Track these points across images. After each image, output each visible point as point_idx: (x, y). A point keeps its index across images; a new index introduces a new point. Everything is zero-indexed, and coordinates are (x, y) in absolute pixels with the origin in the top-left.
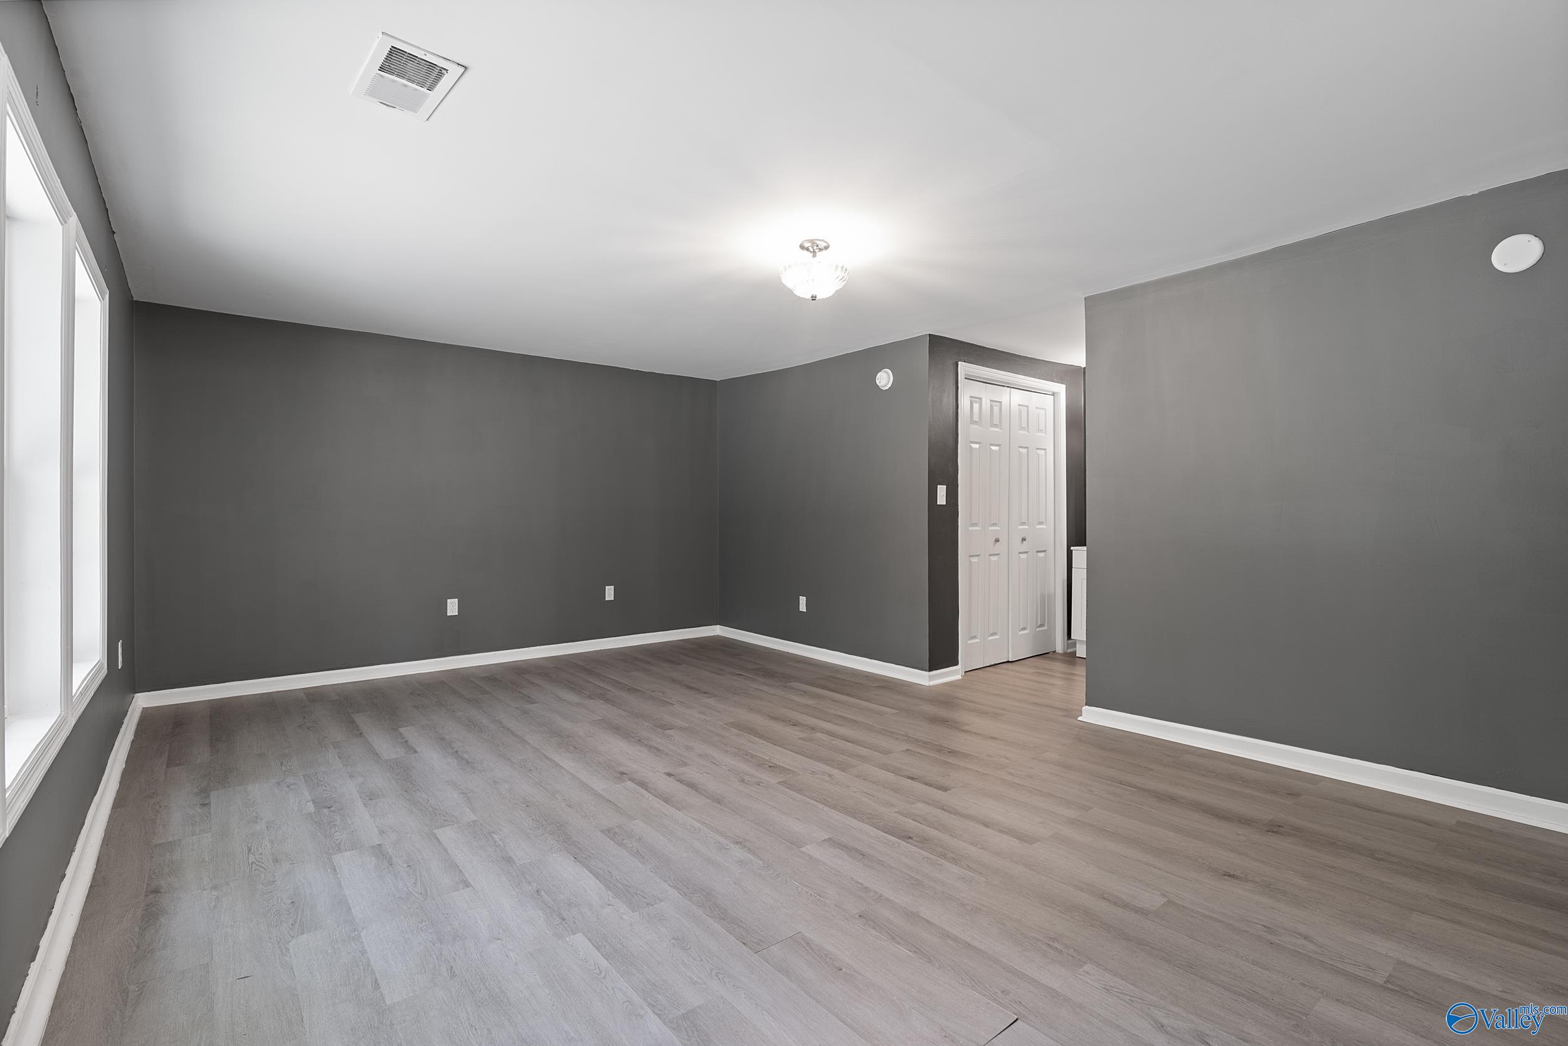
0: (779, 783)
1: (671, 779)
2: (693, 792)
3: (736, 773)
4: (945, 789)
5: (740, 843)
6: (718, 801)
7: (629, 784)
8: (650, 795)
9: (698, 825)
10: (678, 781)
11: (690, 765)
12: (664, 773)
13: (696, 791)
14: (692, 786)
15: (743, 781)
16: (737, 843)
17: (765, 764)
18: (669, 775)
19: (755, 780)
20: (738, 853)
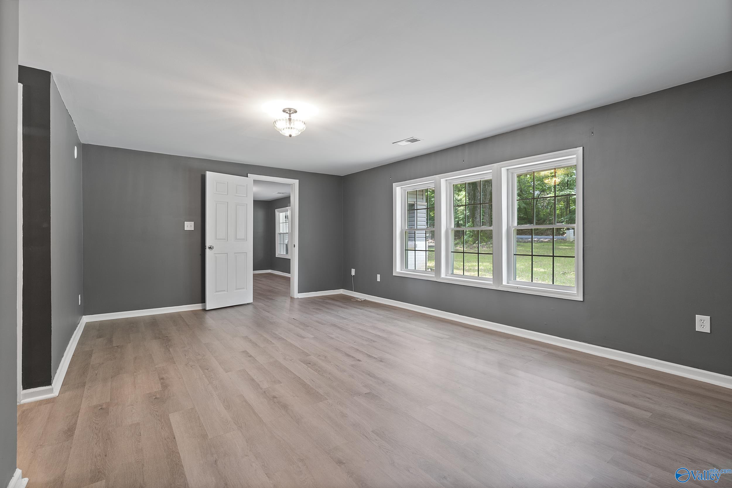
0: (310, 355)
1: (358, 358)
2: (347, 353)
3: (327, 361)
4: (245, 352)
5: (332, 338)
6: (337, 349)
7: (376, 357)
8: (365, 352)
9: (345, 342)
10: (354, 358)
11: (350, 365)
12: (362, 361)
13: (346, 353)
14: (348, 355)
15: (325, 357)
16: (333, 338)
17: (312, 365)
18: (359, 360)
19: (320, 357)
20: (332, 336)
